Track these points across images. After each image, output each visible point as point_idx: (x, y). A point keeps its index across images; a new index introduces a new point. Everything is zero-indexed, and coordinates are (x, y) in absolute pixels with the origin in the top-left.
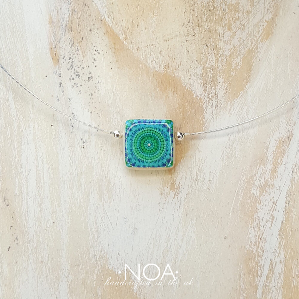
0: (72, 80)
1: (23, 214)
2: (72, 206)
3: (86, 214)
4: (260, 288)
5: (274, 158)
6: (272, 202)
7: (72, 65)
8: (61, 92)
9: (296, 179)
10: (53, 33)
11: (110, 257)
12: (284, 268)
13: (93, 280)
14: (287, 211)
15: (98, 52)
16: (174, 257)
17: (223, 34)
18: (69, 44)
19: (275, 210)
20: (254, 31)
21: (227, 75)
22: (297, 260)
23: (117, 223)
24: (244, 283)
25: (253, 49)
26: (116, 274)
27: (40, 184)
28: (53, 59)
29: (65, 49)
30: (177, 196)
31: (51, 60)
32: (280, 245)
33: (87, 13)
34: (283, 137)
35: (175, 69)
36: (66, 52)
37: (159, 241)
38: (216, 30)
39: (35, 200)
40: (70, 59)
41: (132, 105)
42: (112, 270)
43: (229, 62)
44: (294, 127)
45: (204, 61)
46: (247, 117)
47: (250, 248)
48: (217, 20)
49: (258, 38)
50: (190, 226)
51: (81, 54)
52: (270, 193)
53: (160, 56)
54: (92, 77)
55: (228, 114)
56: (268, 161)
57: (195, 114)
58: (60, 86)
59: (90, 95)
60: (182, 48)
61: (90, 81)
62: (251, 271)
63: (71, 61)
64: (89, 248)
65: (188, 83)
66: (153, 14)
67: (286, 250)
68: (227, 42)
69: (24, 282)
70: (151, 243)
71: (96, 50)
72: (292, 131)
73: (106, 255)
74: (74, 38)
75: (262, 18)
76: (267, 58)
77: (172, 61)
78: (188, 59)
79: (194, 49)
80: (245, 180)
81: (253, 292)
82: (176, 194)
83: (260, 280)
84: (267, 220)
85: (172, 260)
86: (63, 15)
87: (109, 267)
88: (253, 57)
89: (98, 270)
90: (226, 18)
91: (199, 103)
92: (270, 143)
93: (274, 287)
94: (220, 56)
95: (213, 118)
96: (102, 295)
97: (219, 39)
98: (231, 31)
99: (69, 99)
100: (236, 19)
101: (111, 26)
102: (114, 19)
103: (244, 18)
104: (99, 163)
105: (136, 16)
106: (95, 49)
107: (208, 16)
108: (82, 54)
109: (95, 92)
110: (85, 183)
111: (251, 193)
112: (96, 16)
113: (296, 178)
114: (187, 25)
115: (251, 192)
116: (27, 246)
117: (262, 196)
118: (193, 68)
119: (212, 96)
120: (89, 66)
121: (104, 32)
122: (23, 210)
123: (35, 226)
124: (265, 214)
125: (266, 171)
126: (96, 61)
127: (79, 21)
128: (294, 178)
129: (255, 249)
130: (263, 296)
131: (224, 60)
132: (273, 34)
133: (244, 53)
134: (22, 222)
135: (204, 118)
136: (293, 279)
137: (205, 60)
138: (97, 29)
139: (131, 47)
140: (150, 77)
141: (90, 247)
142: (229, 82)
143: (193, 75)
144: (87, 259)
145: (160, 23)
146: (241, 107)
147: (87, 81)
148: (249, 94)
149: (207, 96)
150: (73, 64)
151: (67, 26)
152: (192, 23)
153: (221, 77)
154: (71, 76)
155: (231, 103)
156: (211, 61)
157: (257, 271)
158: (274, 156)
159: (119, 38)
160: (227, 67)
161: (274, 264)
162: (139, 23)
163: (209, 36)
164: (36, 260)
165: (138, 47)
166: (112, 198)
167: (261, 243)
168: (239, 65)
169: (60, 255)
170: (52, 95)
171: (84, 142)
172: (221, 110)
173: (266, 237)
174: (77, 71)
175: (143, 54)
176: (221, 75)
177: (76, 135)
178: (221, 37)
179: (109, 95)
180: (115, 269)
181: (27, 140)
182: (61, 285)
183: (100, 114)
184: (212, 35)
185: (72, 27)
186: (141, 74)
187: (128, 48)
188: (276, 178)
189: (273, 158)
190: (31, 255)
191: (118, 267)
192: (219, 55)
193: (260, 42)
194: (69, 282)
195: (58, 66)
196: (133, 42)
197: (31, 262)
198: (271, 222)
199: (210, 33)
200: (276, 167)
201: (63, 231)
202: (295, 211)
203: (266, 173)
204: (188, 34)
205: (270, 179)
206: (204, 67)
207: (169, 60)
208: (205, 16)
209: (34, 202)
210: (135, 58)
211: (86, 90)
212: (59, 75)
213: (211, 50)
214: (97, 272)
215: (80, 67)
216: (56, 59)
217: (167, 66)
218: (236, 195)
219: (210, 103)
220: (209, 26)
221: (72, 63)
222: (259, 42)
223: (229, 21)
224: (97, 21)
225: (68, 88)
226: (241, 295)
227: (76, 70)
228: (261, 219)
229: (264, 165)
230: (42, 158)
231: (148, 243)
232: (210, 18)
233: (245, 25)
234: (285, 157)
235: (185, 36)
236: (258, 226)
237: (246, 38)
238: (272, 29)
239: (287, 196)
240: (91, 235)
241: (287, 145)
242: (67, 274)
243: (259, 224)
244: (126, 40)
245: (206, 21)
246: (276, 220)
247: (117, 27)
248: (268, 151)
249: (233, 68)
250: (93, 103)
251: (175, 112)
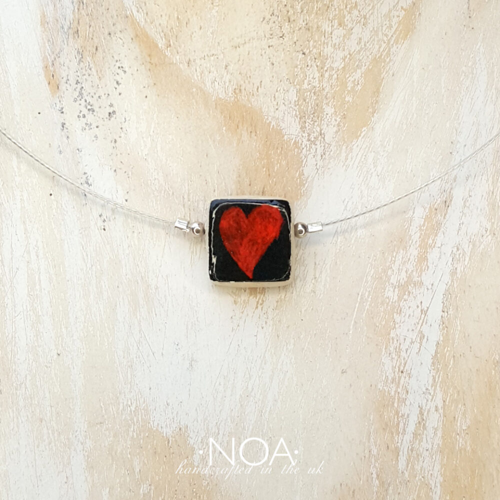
0: (81, 119)
1: (9, 342)
2: (88, 326)
3: (111, 339)
4: (403, 453)
5: (422, 236)
6: (420, 310)
7: (81, 94)
8: (65, 139)
9: (458, 271)
10: (49, 41)
11: (154, 409)
12: (442, 418)
13: (126, 447)
14: (445, 325)
15: (123, 69)
16: (259, 406)
17: (330, 32)
18: (76, 58)
19: (425, 322)
20: (382, 26)
21: (339, 101)
22: (464, 404)
23: (164, 353)
24: (376, 446)
25: (383, 57)
26: (163, 436)
27: (34, 292)
28: (49, 84)
29: (69, 67)
30: (261, 304)
31: (46, 86)
32: (435, 380)
33: (102, 6)
34: (436, 202)
35: (252, 94)
36: (70, 72)
37: (234, 380)
38: (318, 27)
39: (27, 319)
40: (77, 82)
41: (182, 157)
42: (157, 430)
43: (342, 80)
44: (454, 184)
45: (299, 78)
46: (375, 170)
47: (385, 388)
48: (319, 10)
49: (390, 38)
50: (285, 354)
51: (95, 74)
52: (416, 296)
53: (226, 74)
54: (115, 112)
55: (343, 166)
56: (412, 242)
57: (287, 168)
58: (62, 128)
59: (112, 142)
60: (263, 58)
61: (112, 119)
62: (387, 425)
63: (79, 86)
64: (118, 395)
65: (274, 117)
66: (212, 4)
67: (446, 390)
68: (337, 47)
69: (13, 453)
70: (220, 384)
71: (119, 68)
72: (450, 192)
73: (147, 404)
74: (83, 48)
75: (397, 4)
76: (407, 70)
77: (247, 81)
78: (273, 77)
79: (282, 60)
80: (374, 275)
81: (392, 460)
82: (260, 301)
83: (402, 440)
84: (412, 341)
85: (255, 411)
86: (64, 10)
87: (152, 425)
88: (382, 70)
89: (134, 430)
90: (334, 6)
91: (294, 150)
92: (414, 213)
93: (427, 450)
94: (326, 71)
95: (317, 174)
96: (141, 471)
97: (324, 42)
98: (345, 28)
99: (78, 149)
100: (351, 7)
101: (143, 25)
102: (147, 14)
103: (366, 4)
104: (131, 254)
105: (184, 8)
106: (118, 64)
107: (304, 3)
108: (98, 75)
109: (120, 137)
110: (109, 287)
111: (385, 296)
112: (117, 10)
113: (459, 269)
114: (270, 19)
115: (384, 294)
116: (16, 393)
117: (403, 300)
118: (282, 91)
119: (314, 138)
120: (109, 95)
121: (132, 36)
122: (7, 334)
123: (28, 360)
124: (408, 330)
125: (409, 259)
126: (120, 86)
127: (90, 20)
128: (456, 269)
129: (394, 389)
130: (408, 467)
131: (333, 77)
132: (415, 30)
133: (367, 64)
134: (6, 355)
135: (304, 174)
136: (458, 436)
137: (302, 77)
138: (121, 32)
139: (178, 60)
140: (210, 110)
141: (120, 394)
142: (343, 112)
143: (282, 103)
144: (115, 413)
145: (224, 19)
146: (364, 154)
147: (107, 118)
148: (377, 133)
149: (307, 138)
150: (83, 91)
151: (70, 28)
152: (278, 17)
153: (330, 105)
154: (81, 111)
155: (347, 147)
156: (312, 78)
157: (398, 424)
158: (421, 234)
159: (157, 46)
160: (338, 88)
161: (426, 412)
162: (189, 20)
163: (307, 37)
164: (32, 417)
165: (190, 60)
166: (154, 311)
167: (403, 378)
168: (358, 84)
169: (71, 407)
170: (50, 144)
171: (104, 221)
172: (331, 161)
173: (411, 369)
174: (90, 102)
175: (198, 72)
176: (330, 101)
177: (91, 210)
178: (328, 38)
179: (144, 141)
180: (162, 427)
181: (11, 219)
182: (73, 457)
183: (130, 173)
184: (312, 35)
185: (79, 29)
186: (195, 104)
187: (173, 62)
188: (426, 270)
189: (420, 237)
190: (23, 410)
191: (166, 426)
192: (326, 69)
193: (394, 43)
194: (86, 452)
195: (57, 95)
196: (181, 52)
197: (23, 420)
198: (420, 343)
199: (307, 31)
200: (424, 252)
201: (74, 368)
202: (458, 324)
203: (409, 262)
204: (271, 35)
205: (415, 272)
206: (300, 89)
207: (242, 79)
208: (299, 3)
209: (24, 322)
210: (185, 78)
211: (105, 135)
212: (60, 111)
213: (312, 61)
214: (133, 433)
215: (94, 96)
216: (54, 83)
217: (238, 90)
218: (359, 300)
219: (313, 150)
220: (306, 20)
221: (81, 89)
222: (392, 45)
223: (340, 10)
224: (119, 18)
225: (75, 131)
226: (372, 466)
227: (88, 102)
228: (402, 338)
229: (405, 249)
230: (37, 248)
231: (215, 384)
232: (307, 7)
233: (368, 16)
234: (440, 234)
235: (266, 39)
236: (397, 350)
237: (370, 39)
238: (414, 22)
239: (445, 299)
240: (120, 372)
241: (443, 215)
242: (83, 438)
243: (400, 347)
244: (169, 49)
245: (302, 12)
246: (427, 340)
247: (153, 27)
248: (411, 225)
249: (349, 89)
250: (117, 155)
251: (254, 166)
